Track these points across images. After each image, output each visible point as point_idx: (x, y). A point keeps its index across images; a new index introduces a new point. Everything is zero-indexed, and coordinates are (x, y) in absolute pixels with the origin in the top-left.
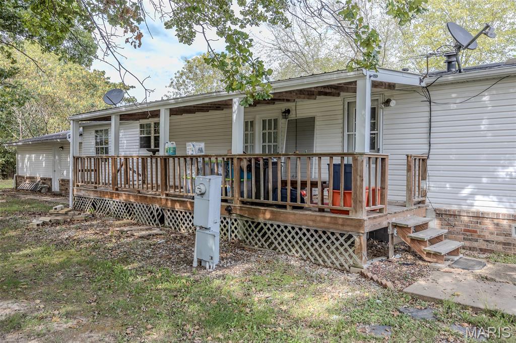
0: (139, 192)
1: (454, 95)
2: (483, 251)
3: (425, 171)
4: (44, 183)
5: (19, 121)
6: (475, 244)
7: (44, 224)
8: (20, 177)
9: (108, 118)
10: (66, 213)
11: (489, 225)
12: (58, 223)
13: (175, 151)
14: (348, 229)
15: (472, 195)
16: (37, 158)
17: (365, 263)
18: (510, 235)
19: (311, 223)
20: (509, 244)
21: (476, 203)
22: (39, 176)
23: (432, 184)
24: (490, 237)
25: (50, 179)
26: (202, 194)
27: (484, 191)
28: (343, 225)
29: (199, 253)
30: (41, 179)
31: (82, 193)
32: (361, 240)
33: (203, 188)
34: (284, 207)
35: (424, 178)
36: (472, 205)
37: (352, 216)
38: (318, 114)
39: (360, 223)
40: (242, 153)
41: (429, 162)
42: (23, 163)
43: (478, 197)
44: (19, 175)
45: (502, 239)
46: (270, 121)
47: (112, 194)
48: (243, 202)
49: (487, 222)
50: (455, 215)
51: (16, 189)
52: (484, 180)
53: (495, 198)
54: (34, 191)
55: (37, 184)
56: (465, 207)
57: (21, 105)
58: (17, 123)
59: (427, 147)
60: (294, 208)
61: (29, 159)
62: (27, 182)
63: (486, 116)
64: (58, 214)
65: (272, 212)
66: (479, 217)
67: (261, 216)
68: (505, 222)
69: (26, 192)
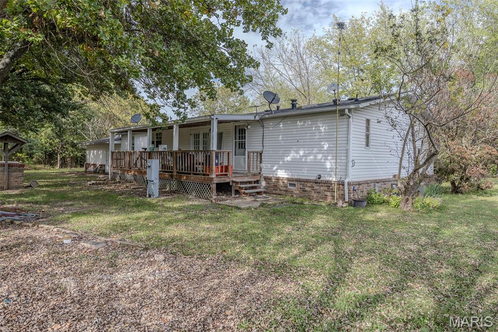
0: (139, 169)
1: (271, 124)
2: (279, 194)
3: (261, 159)
4: (101, 168)
5: (90, 129)
6: (277, 192)
7: (93, 184)
8: (88, 164)
9: (127, 132)
10: (105, 180)
11: (281, 183)
12: (100, 184)
13: (153, 149)
14: (208, 182)
15: (277, 169)
16: (97, 153)
17: (214, 196)
18: (287, 187)
19: (198, 180)
20: (287, 191)
21: (278, 173)
22: (98, 163)
23: (264, 165)
24: (281, 188)
25: (104, 165)
26: (149, 167)
27: (280, 168)
28: (207, 180)
29: (149, 191)
30: (100, 165)
31: (115, 171)
32: (214, 186)
33: (149, 164)
34: (190, 174)
35: (261, 162)
36: (277, 174)
37: (210, 176)
38: (224, 131)
39: (212, 179)
40: (177, 150)
41: (263, 155)
42: (90, 157)
43: (279, 171)
44: (88, 163)
45: (285, 189)
46: (206, 134)
47: (128, 171)
48: (178, 173)
49: (280, 181)
50: (270, 179)
51: (86, 172)
52: (281, 163)
53: (284, 171)
54: (95, 172)
55: (97, 168)
56: (275, 175)
57: (89, 120)
58: (89, 130)
59: (262, 147)
60: (195, 174)
61: (93, 153)
62: (92, 167)
63: (281, 134)
64: (101, 180)
65: (186, 177)
66: (278, 179)
67: (182, 178)
68: (286, 181)
69: (90, 172)
